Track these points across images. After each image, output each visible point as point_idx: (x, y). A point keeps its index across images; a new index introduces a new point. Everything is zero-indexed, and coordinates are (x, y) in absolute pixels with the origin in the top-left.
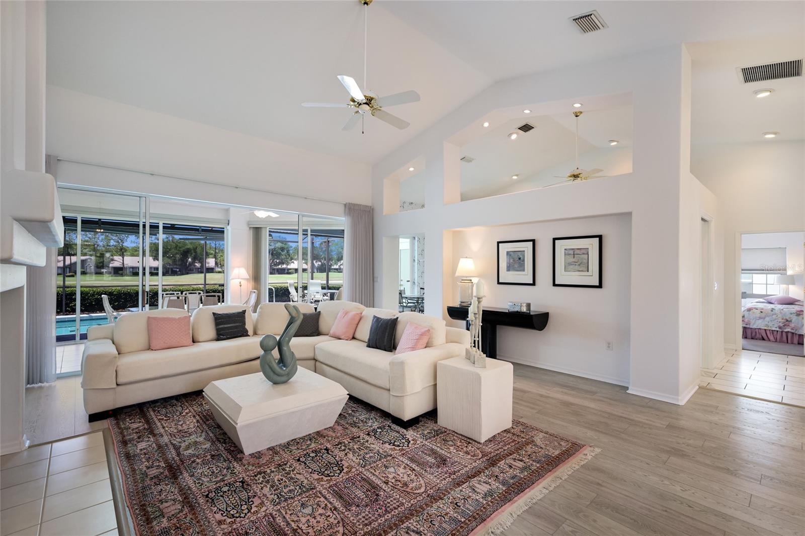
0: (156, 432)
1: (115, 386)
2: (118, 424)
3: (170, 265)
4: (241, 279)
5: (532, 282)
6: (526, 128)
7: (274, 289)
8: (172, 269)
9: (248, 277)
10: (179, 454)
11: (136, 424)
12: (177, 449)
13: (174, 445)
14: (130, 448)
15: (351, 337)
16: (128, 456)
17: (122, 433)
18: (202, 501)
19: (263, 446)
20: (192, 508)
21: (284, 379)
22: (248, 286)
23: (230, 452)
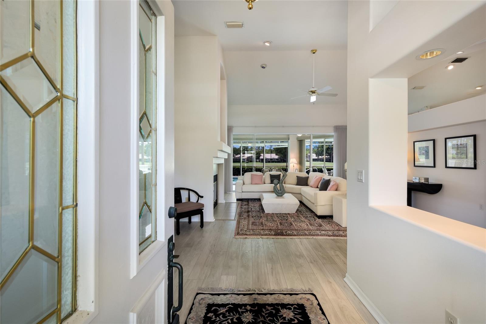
0: (249, 205)
1: (241, 192)
2: (242, 202)
3: (282, 157)
4: (294, 163)
5: (433, 165)
6: (459, 60)
7: (317, 169)
8: (283, 159)
9: (297, 163)
10: (251, 210)
11: (245, 203)
12: (251, 209)
13: (251, 208)
14: (242, 207)
15: (316, 187)
16: (241, 208)
17: (242, 204)
18: (251, 217)
19: (271, 212)
20: (248, 217)
21: (280, 195)
22: (297, 166)
23: (262, 211)
